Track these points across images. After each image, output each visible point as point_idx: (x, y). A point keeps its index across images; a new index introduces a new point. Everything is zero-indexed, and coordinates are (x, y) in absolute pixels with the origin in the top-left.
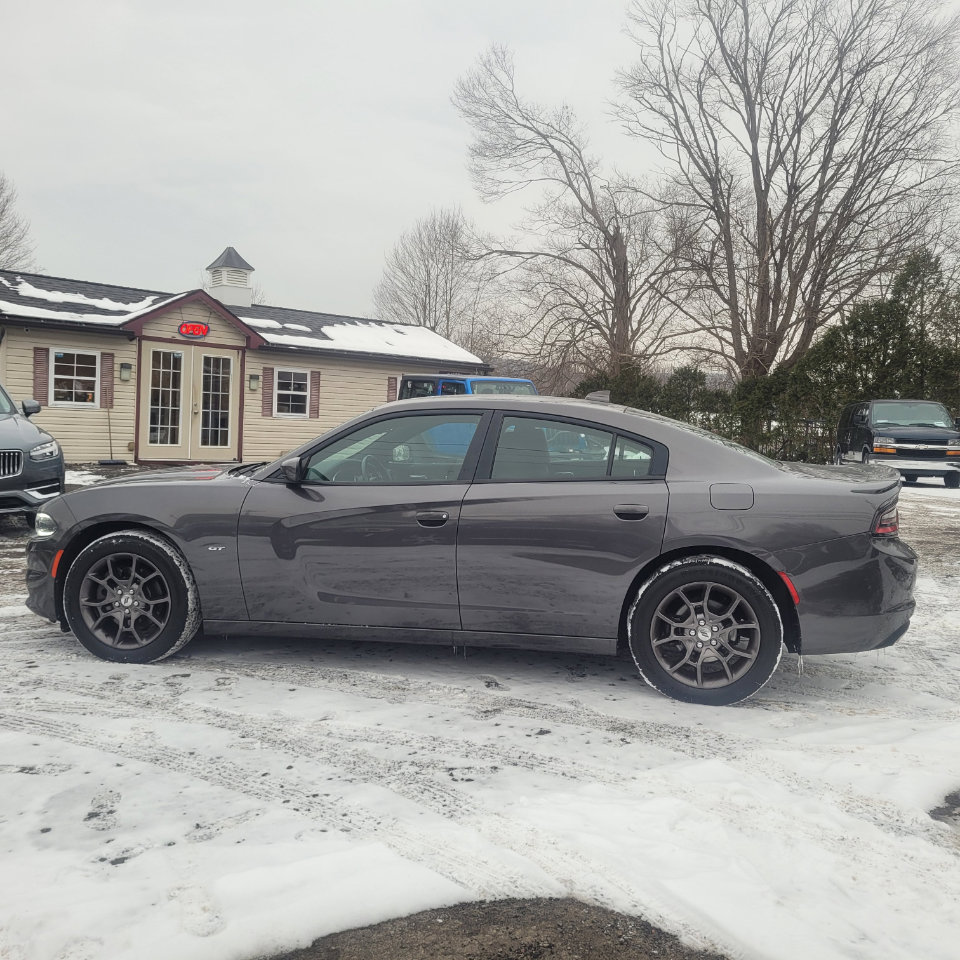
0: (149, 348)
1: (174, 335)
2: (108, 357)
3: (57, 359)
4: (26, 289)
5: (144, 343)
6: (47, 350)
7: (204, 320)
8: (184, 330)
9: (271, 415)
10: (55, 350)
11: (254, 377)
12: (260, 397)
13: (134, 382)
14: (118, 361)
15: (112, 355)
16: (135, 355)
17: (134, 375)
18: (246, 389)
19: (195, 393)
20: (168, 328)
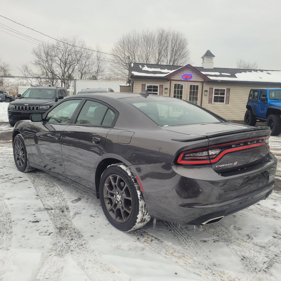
0: (173, 83)
1: (181, 79)
2: (161, 86)
3: (148, 87)
4: (146, 68)
5: (172, 81)
6: (145, 85)
7: (191, 74)
8: (184, 77)
9: (212, 103)
10: (148, 84)
11: (206, 91)
12: (208, 97)
13: (168, 93)
14: (164, 87)
15: (163, 85)
16: (169, 85)
17: (169, 91)
18: (203, 95)
19: (187, 96)
20: (179, 77)
